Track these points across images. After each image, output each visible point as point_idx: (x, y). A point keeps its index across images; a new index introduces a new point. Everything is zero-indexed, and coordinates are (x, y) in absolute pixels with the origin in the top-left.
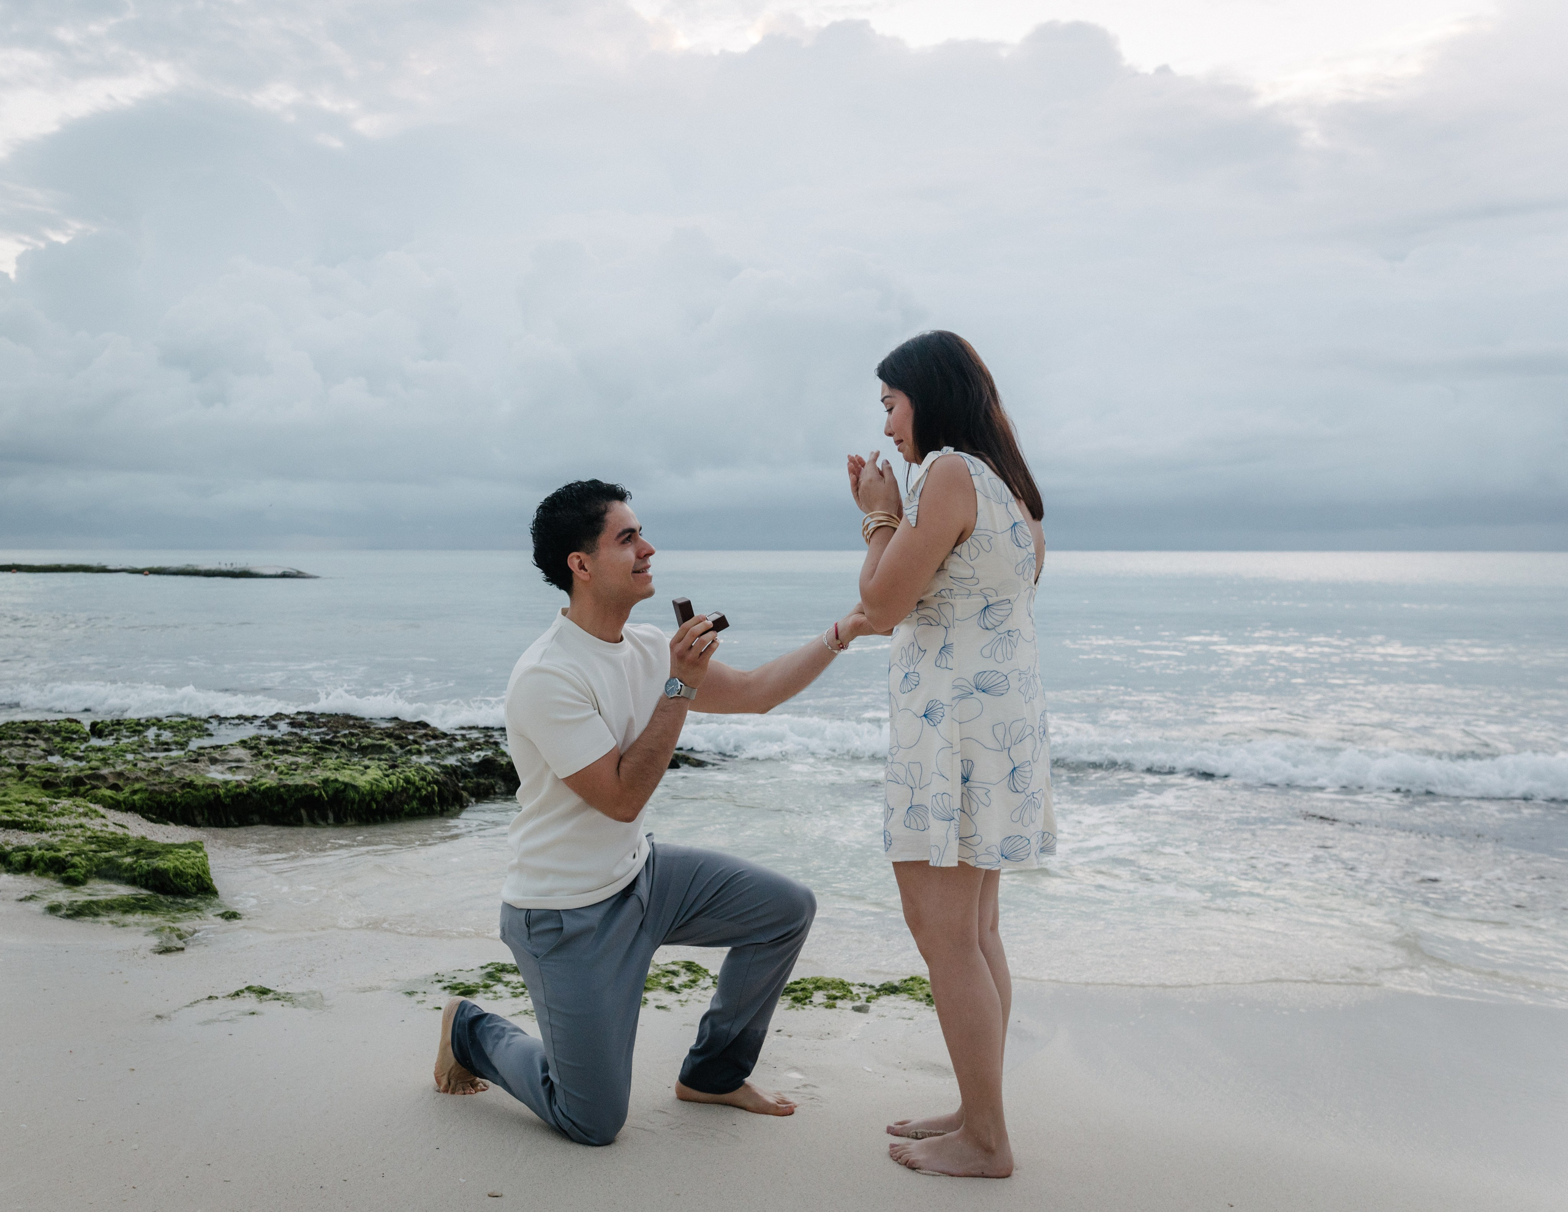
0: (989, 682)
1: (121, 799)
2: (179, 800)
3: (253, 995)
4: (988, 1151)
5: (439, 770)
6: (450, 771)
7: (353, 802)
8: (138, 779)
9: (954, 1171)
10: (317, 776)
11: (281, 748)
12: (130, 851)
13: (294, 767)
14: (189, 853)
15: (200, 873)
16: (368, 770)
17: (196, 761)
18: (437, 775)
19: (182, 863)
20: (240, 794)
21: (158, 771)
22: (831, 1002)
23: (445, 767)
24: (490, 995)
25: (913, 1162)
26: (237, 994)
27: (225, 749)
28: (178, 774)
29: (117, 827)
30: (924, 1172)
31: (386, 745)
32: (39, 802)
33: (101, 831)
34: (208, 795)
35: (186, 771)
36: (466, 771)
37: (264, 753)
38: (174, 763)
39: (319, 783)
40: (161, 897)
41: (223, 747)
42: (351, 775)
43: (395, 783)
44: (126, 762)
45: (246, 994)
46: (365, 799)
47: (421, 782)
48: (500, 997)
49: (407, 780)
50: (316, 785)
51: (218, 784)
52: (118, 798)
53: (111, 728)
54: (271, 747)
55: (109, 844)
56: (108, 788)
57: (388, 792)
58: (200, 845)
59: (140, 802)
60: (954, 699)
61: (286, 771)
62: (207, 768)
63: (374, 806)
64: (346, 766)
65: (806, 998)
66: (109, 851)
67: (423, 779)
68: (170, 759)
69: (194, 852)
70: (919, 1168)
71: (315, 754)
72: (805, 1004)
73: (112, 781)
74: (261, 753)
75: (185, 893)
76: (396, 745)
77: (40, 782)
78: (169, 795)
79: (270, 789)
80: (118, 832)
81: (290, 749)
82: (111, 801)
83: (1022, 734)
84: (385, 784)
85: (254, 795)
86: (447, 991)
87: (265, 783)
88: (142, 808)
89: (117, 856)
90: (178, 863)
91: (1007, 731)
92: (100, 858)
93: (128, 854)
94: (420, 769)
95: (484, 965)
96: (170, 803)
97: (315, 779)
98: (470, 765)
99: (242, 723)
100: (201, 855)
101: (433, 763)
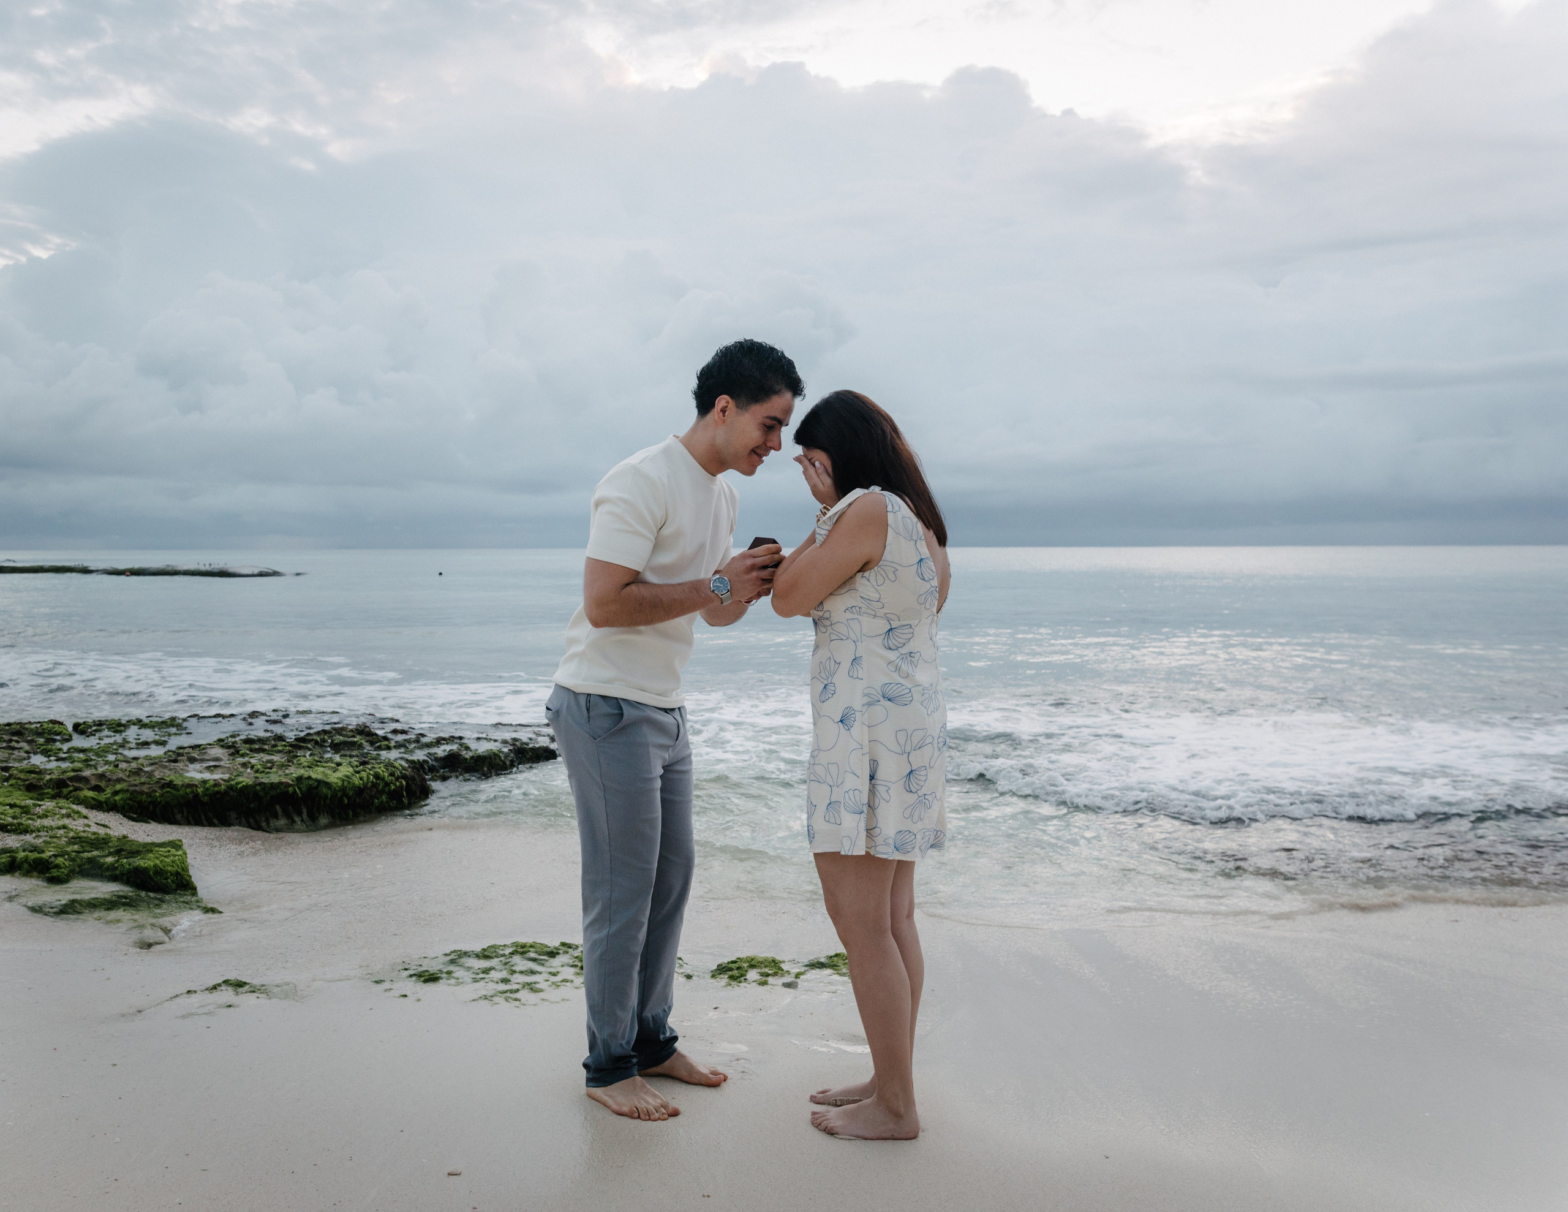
0: (895, 692)
1: (103, 800)
2: (159, 800)
3: (230, 989)
4: (897, 1116)
5: (407, 765)
6: (418, 766)
7: (326, 797)
8: (119, 780)
9: (867, 1135)
10: (292, 773)
11: (257, 746)
12: (112, 850)
13: (269, 765)
14: (169, 851)
15: (180, 870)
16: (340, 767)
17: (175, 761)
18: (405, 770)
19: (161, 862)
20: (218, 792)
21: (138, 772)
22: (764, 979)
23: (412, 762)
24: (453, 981)
26: (215, 988)
27: (204, 749)
28: (158, 775)
29: (99, 827)
31: (357, 742)
32: (24, 805)
33: (84, 831)
34: (187, 794)
35: (166, 771)
36: (432, 765)
37: (241, 752)
38: (154, 762)
39: (293, 781)
40: (143, 894)
41: (202, 747)
42: (324, 772)
43: (365, 779)
44: (107, 763)
45: (223, 987)
46: (337, 794)
47: (390, 778)
48: (462, 983)
49: (377, 776)
50: (291, 782)
51: (196, 783)
52: (100, 798)
53: (94, 728)
54: (247, 746)
55: (92, 844)
56: (90, 789)
57: (359, 788)
58: (180, 843)
59: (121, 802)
60: (864, 705)
61: (261, 770)
62: (187, 768)
63: (346, 801)
64: (319, 764)
65: (742, 976)
66: (92, 851)
67: (392, 774)
68: (151, 759)
69: (174, 850)
71: (290, 752)
72: (740, 982)
73: (93, 782)
74: (238, 752)
75: (164, 890)
76: (367, 741)
77: (23, 785)
78: (149, 795)
79: (246, 787)
80: (100, 831)
81: (266, 747)
82: (93, 802)
83: (922, 741)
84: (356, 780)
85: (231, 793)
86: (414, 978)
87: (242, 782)
88: (123, 807)
89: (99, 856)
90: (158, 862)
91: (909, 738)
92: (82, 859)
93: (110, 854)
94: (389, 764)
95: (448, 952)
96: (151, 802)
97: (290, 776)
98: (437, 759)
99: (220, 722)
100: (180, 853)
101: (402, 758)
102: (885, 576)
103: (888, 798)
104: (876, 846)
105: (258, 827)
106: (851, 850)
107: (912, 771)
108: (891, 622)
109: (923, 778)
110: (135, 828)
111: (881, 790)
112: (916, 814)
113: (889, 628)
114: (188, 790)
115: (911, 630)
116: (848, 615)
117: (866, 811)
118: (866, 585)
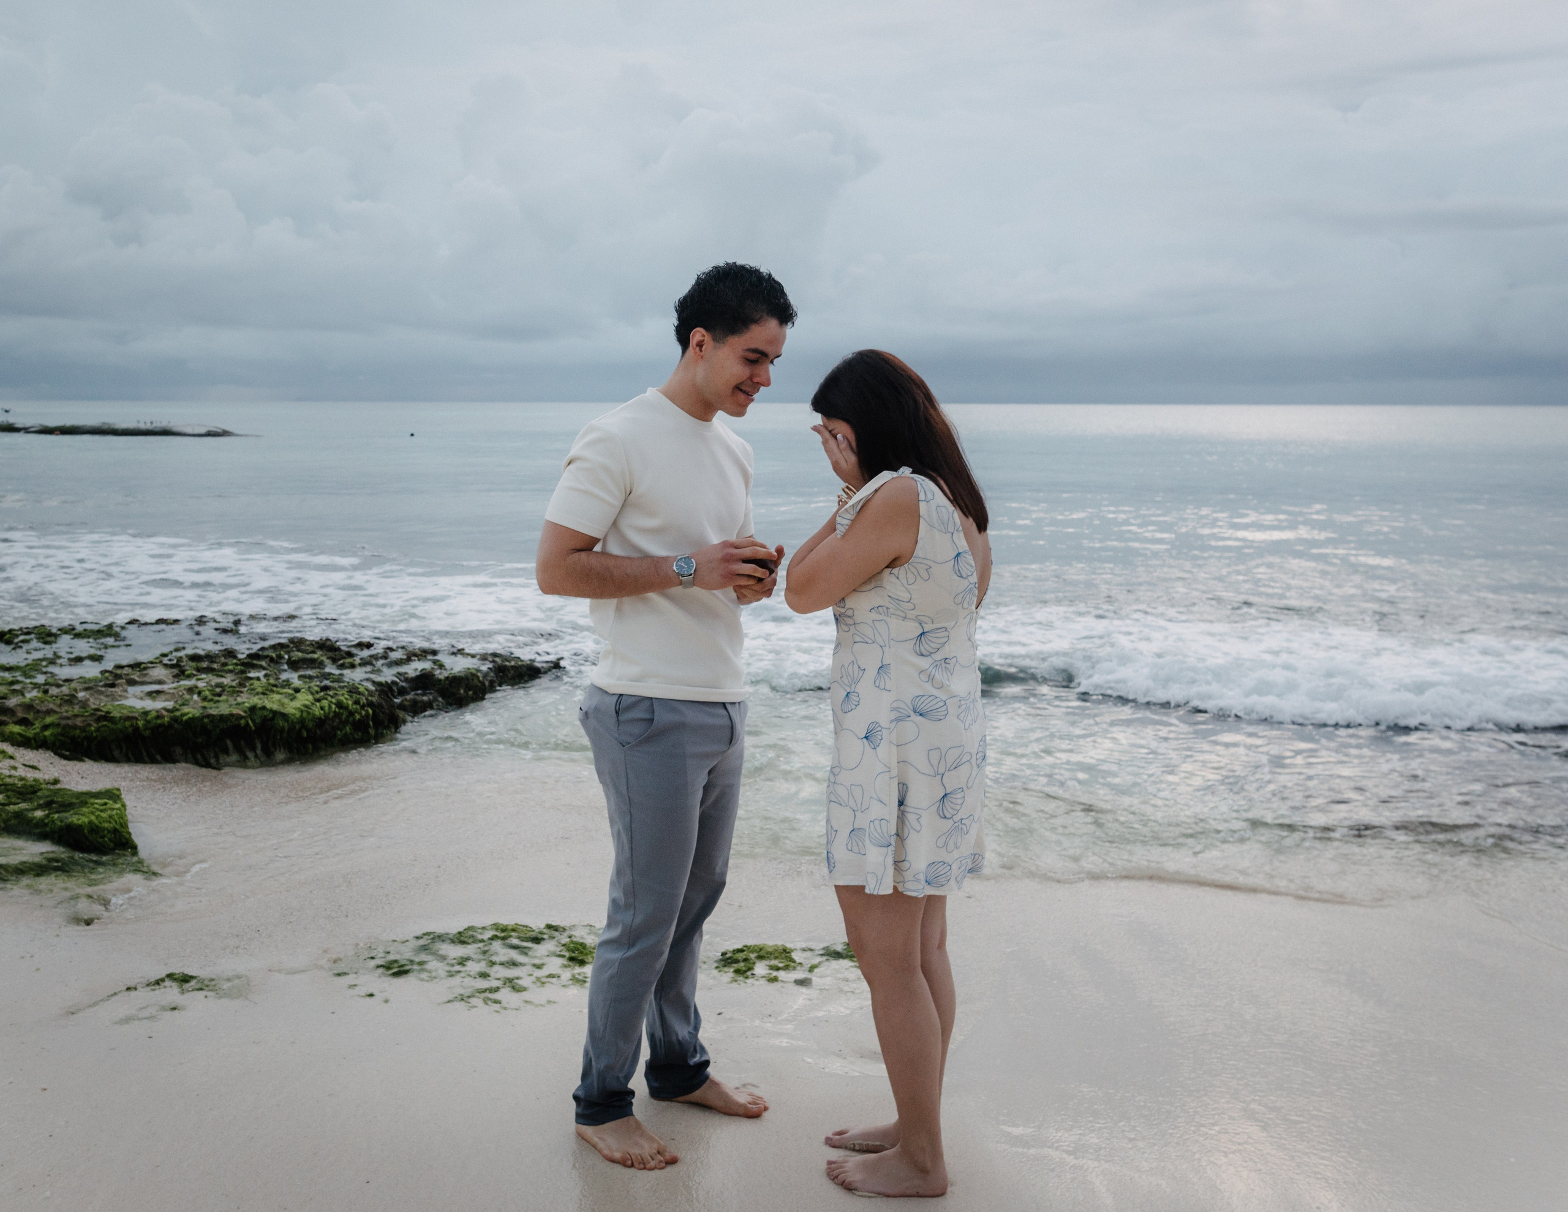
1: (31, 736)
2: (94, 735)
3: (174, 984)
4: (924, 1172)
5: (374, 688)
6: (386, 689)
7: (281, 730)
8: (49, 712)
9: (889, 1191)
10: (244, 703)
11: (205, 664)
12: (41, 802)
13: (218, 690)
14: (106, 804)
15: (118, 827)
16: (298, 695)
17: (113, 685)
18: (372, 696)
19: (97, 817)
20: (161, 725)
21: (70, 699)
22: (774, 974)
23: (380, 684)
24: (424, 975)
25: (850, 1183)
26: (158, 983)
27: (145, 668)
28: (93, 703)
29: (27, 769)
30: (860, 1193)
31: (318, 659)
33: (10, 776)
34: (126, 728)
35: (102, 697)
36: (402, 687)
37: (187, 673)
38: (90, 685)
39: (245, 712)
40: (78, 855)
41: (143, 666)
42: (280, 701)
43: (327, 709)
44: (36, 686)
45: (168, 983)
46: (295, 727)
47: (354, 706)
48: (435, 978)
49: (340, 705)
50: (243, 714)
51: (136, 715)
52: (28, 734)
53: (22, 638)
54: (194, 664)
55: (20, 793)
56: (17, 723)
57: (320, 719)
58: (117, 793)
59: (52, 738)
60: (891, 722)
61: (210, 697)
62: (125, 694)
63: (305, 734)
64: (275, 689)
65: (749, 969)
66: (18, 804)
67: (357, 702)
68: (85, 683)
69: (111, 802)
70: (855, 1189)
71: (243, 672)
72: (747, 978)
73: (20, 714)
74: (183, 672)
75: (101, 850)
76: (328, 658)
78: (83, 729)
79: (193, 718)
80: (29, 775)
81: (215, 666)
82: (19, 739)
84: (317, 711)
85: (176, 726)
86: (381, 970)
87: (188, 714)
88: (54, 744)
89: (27, 810)
90: (93, 818)
92: (9, 812)
93: (39, 807)
94: (353, 690)
95: (419, 933)
96: (86, 738)
97: (240, 707)
98: (407, 680)
99: (163, 630)
100: (118, 806)
101: (368, 680)
102: (916, 573)
103: (918, 828)
104: (904, 882)
105: (207, 765)
106: (877, 888)
107: (946, 795)
108: (924, 625)
109: (959, 802)
110: (68, 768)
111: (911, 818)
112: (951, 843)
113: (921, 631)
114: (127, 724)
115: (946, 634)
116: (874, 615)
117: (893, 843)
118: (895, 583)
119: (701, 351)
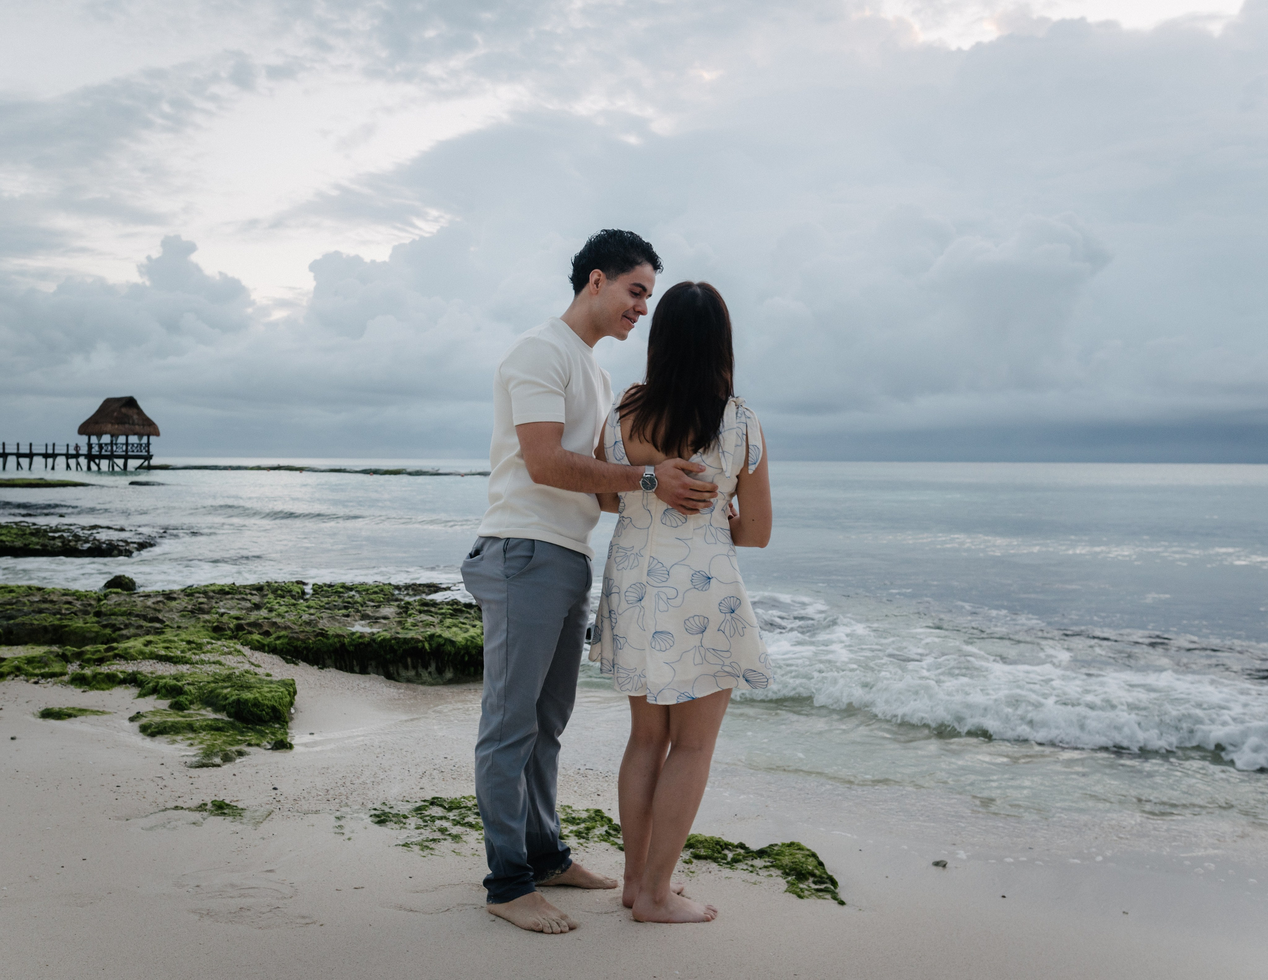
1: (265, 643)
2: (312, 646)
3: (213, 808)
7: (449, 654)
8: (286, 628)
10: (429, 631)
13: (419, 624)
16: (471, 629)
19: (261, 696)
20: (361, 643)
24: (395, 826)
26: (201, 806)
28: (324, 625)
29: (251, 665)
32: (199, 642)
34: (336, 643)
35: (335, 623)
37: (409, 613)
39: (425, 638)
40: (237, 723)
42: (456, 633)
44: (297, 615)
45: (209, 807)
46: (458, 652)
48: (403, 828)
50: (423, 640)
52: (264, 641)
56: (260, 634)
59: (281, 646)
61: (409, 626)
63: (466, 658)
71: (448, 614)
73: (266, 628)
77: (211, 627)
78: (303, 641)
79: (384, 640)
81: (434, 609)
85: (374, 645)
87: (384, 636)
88: (282, 650)
89: (221, 687)
92: (209, 688)
96: (306, 648)
97: (423, 634)
105: (389, 676)
114: (336, 640)
119: (597, 287)
